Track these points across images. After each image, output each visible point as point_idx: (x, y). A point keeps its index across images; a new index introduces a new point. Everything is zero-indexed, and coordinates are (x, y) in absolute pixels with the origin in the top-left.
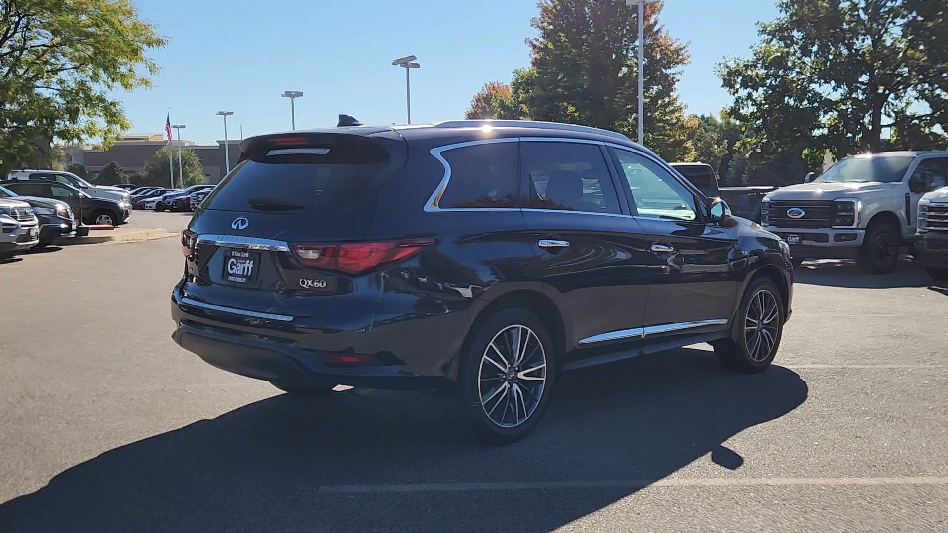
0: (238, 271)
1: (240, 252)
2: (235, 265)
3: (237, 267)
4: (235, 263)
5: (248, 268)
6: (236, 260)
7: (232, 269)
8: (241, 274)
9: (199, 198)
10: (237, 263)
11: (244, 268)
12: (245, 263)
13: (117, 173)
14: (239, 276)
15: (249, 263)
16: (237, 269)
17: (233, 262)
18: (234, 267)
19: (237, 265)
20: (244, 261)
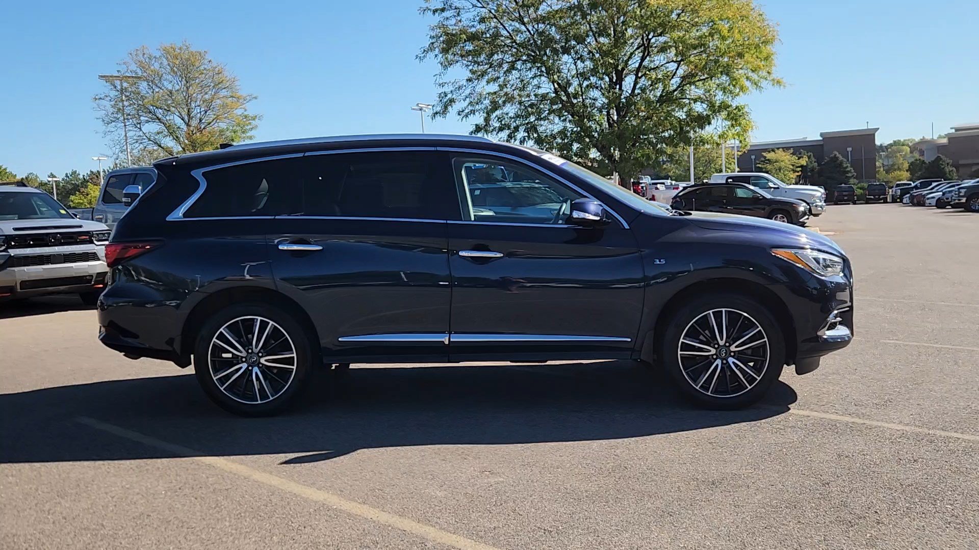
9: (961, 192)
13: (942, 167)
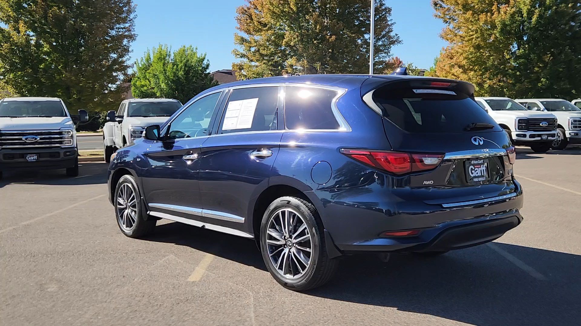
0: (477, 173)
1: (477, 160)
2: (474, 170)
3: (475, 171)
4: (473, 168)
5: (483, 170)
6: (474, 167)
7: (472, 173)
8: (480, 175)
10: (475, 168)
11: (481, 170)
12: (480, 167)
14: (478, 177)
15: (483, 167)
16: (476, 172)
17: (472, 169)
18: (473, 171)
19: (476, 170)
20: (479, 166)
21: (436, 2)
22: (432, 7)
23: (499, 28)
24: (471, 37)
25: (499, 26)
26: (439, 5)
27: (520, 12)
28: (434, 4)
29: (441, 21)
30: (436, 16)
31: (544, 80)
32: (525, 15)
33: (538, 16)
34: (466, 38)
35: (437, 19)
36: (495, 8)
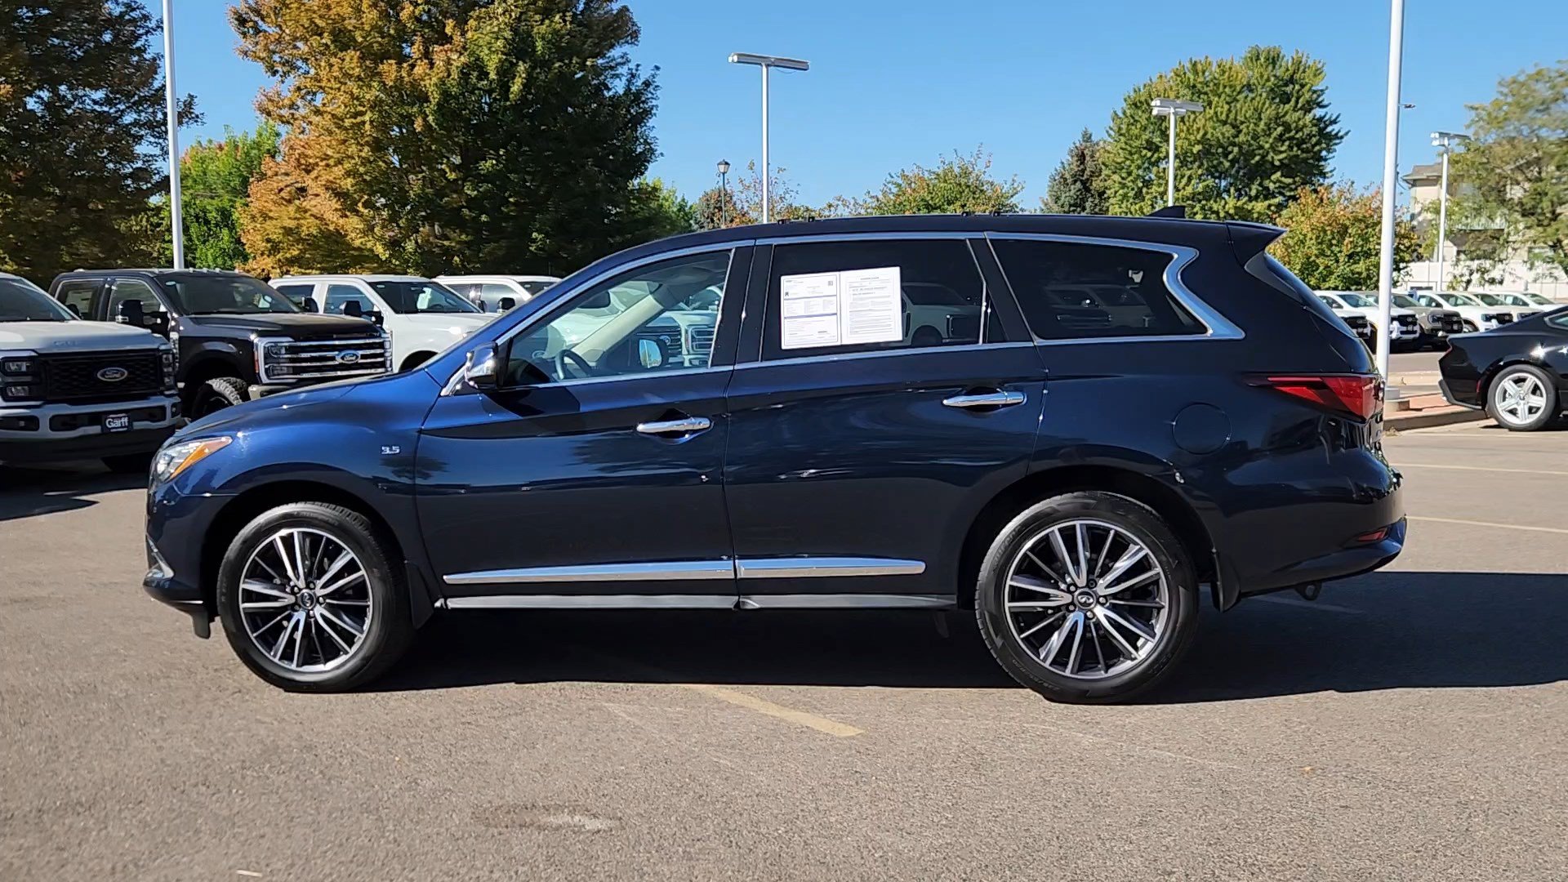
21: (241, 16)
22: (232, 28)
23: (434, 102)
24: (359, 119)
25: (434, 98)
26: (251, 24)
27: (478, 66)
28: (236, 19)
29: (261, 66)
30: (246, 53)
31: (541, 236)
32: (493, 76)
33: (525, 81)
34: (346, 120)
35: (249, 62)
36: (419, 50)
